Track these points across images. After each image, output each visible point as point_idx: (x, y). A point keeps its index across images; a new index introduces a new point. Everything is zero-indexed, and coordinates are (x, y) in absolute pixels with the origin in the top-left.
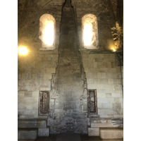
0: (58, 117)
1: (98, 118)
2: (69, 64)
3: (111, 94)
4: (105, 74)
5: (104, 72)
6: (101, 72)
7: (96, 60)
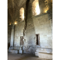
0: (26, 47)
1: (40, 48)
2: (31, 25)
3: (46, 35)
4: (43, 25)
5: (42, 25)
6: (41, 25)
7: (39, 20)
